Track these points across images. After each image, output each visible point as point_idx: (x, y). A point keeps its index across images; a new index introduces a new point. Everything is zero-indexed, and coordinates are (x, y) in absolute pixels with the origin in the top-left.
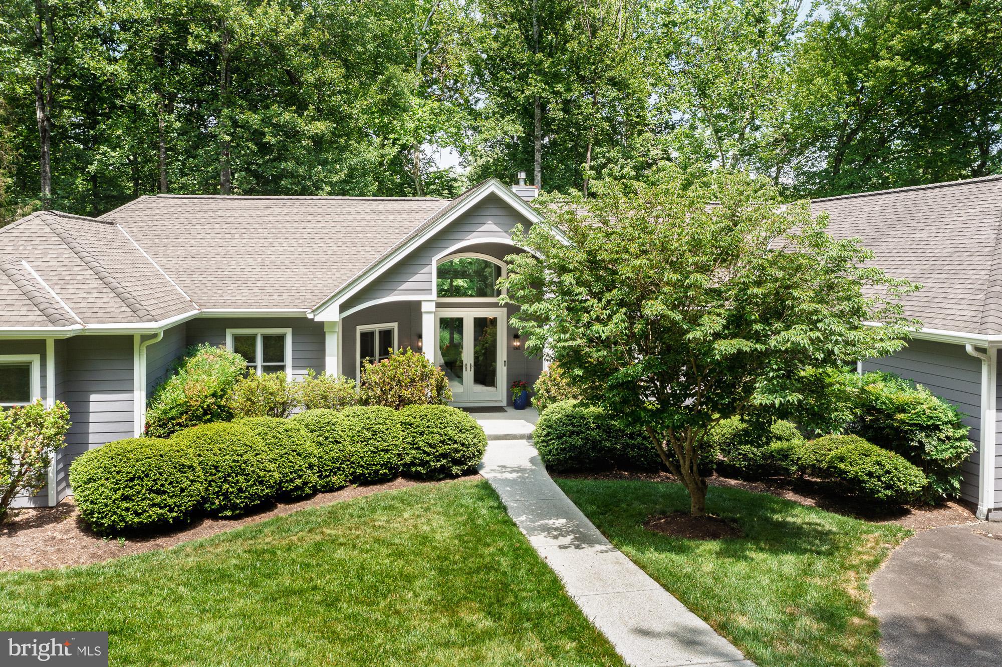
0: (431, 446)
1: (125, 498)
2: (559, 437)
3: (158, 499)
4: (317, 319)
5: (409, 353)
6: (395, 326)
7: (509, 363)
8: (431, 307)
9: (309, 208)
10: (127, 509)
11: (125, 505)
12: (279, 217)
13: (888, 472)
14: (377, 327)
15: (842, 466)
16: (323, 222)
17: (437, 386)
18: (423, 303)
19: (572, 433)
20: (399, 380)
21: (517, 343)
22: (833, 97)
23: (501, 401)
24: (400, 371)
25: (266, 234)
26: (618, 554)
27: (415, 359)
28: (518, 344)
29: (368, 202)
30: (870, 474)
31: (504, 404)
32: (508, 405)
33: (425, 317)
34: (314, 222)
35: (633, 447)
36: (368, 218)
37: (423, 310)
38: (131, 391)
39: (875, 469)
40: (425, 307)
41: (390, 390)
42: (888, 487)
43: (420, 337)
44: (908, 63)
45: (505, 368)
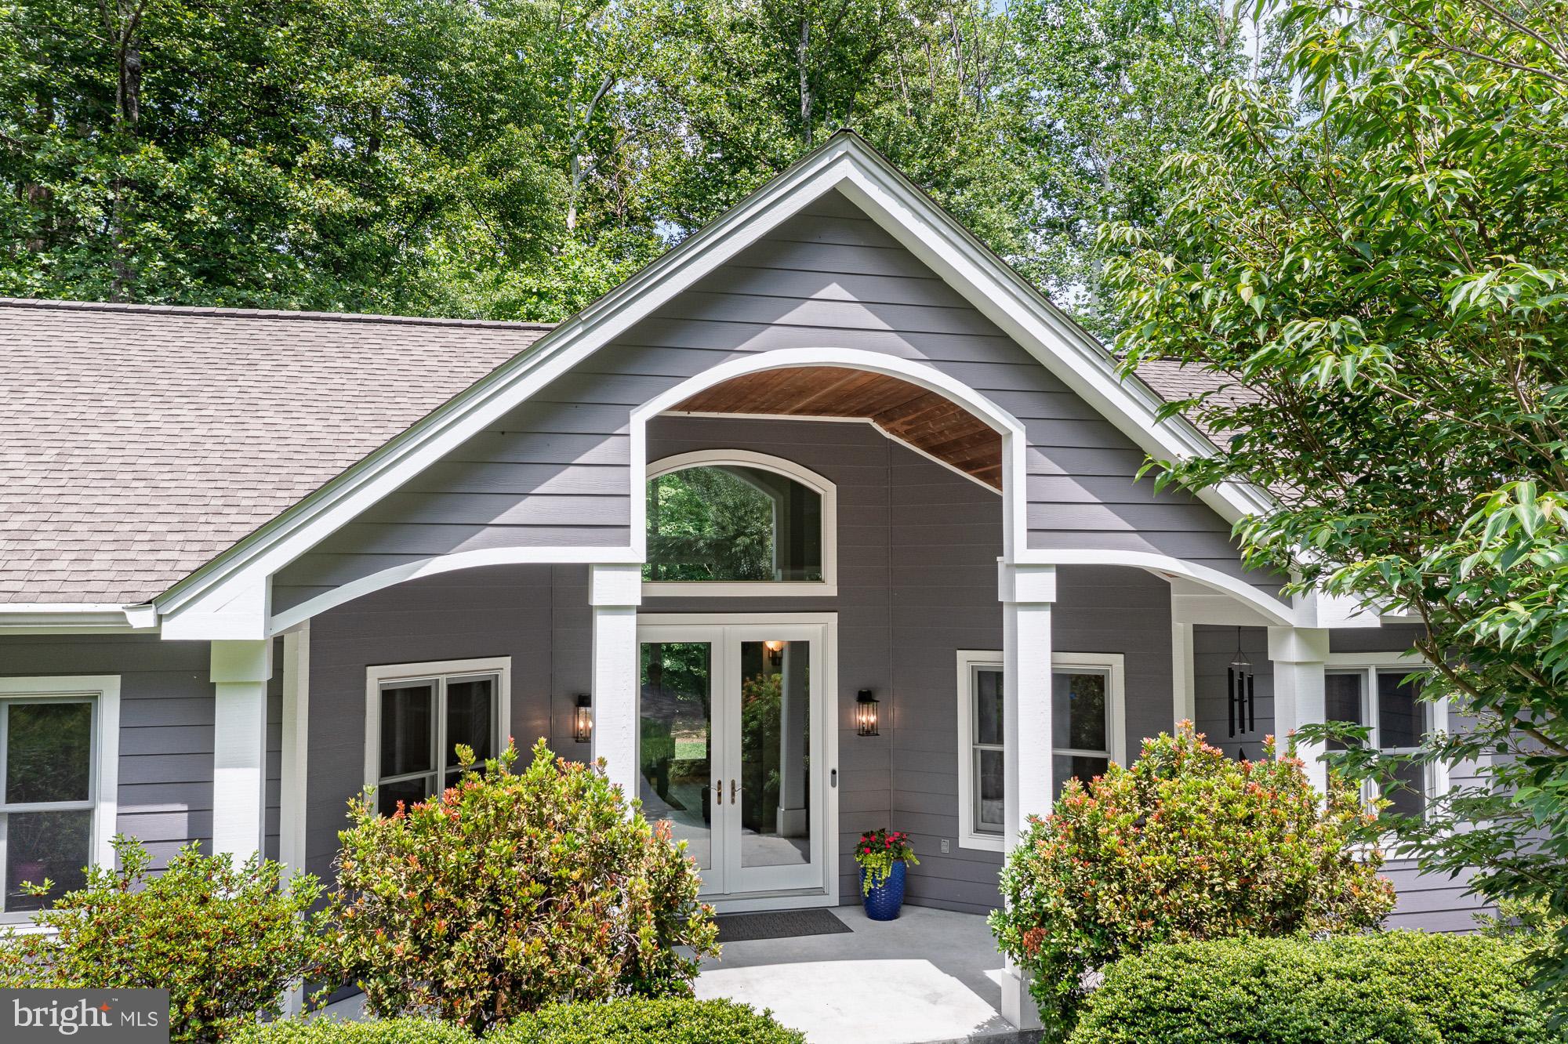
4: (173, 631)
5: (540, 768)
6: (501, 667)
7: (843, 776)
8: (629, 588)
9: (262, 335)
12: (161, 352)
14: (440, 672)
16: (295, 367)
17: (657, 898)
18: (598, 576)
20: (493, 890)
21: (867, 717)
23: (820, 891)
24: (499, 846)
25: (102, 388)
27: (563, 788)
28: (873, 719)
29: (436, 330)
31: (832, 899)
32: (844, 903)
33: (603, 625)
34: (266, 365)
36: (432, 362)
37: (597, 598)
40: (605, 589)
41: (451, 938)
43: (584, 700)
45: (834, 793)
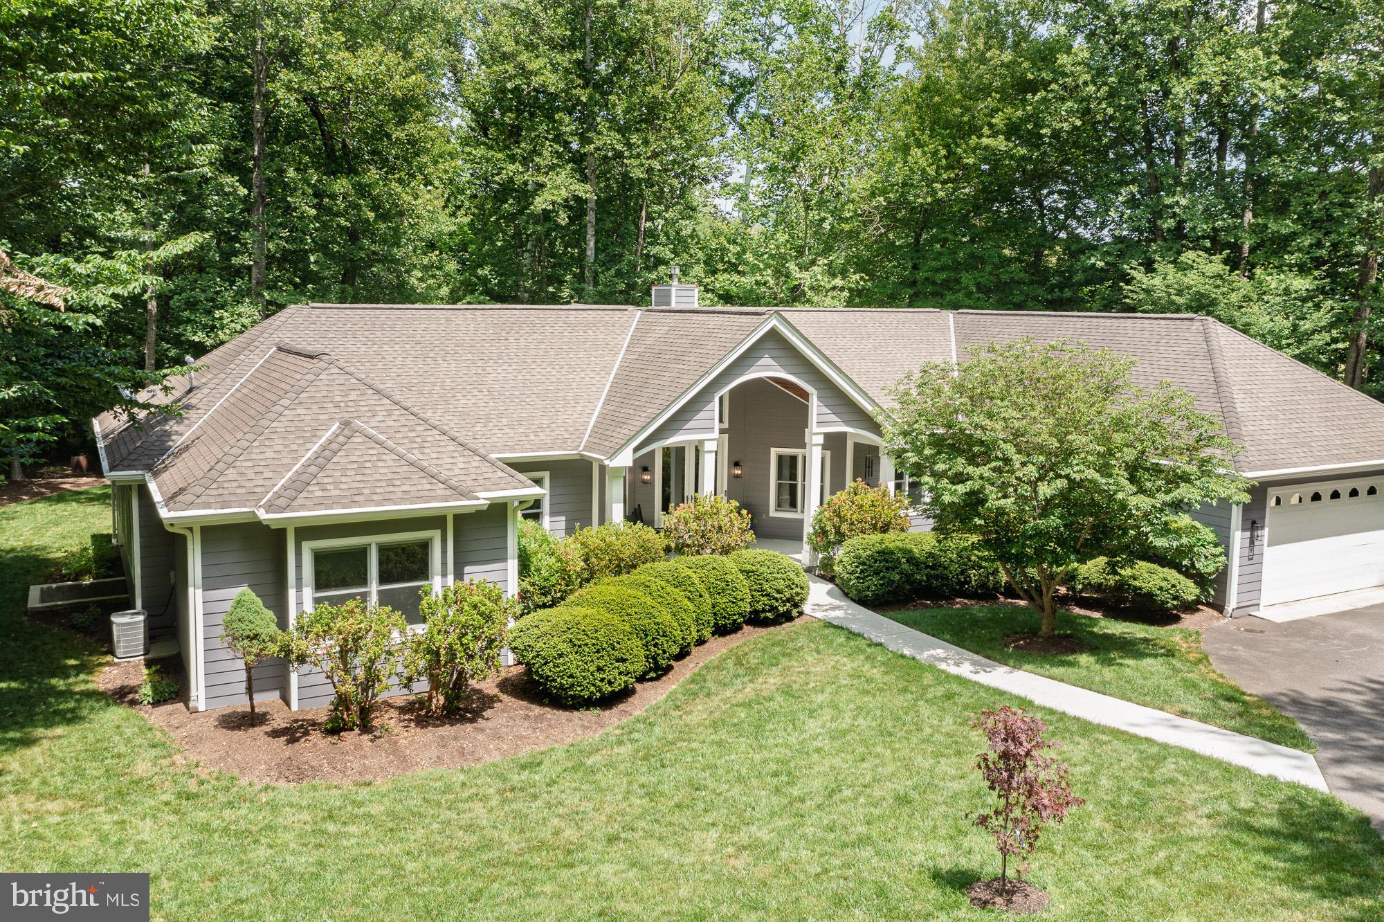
0: (778, 592)
1: (600, 669)
2: (877, 573)
3: (622, 667)
4: (611, 465)
8: (713, 446)
10: (602, 680)
11: (599, 676)
13: (1173, 586)
15: (1136, 583)
18: (706, 442)
19: (888, 569)
21: (738, 472)
22: (931, 171)
26: (1021, 673)
30: (1161, 589)
35: (937, 577)
37: (707, 449)
38: (505, 559)
39: (1164, 584)
42: (1175, 598)
44: (1011, 145)
